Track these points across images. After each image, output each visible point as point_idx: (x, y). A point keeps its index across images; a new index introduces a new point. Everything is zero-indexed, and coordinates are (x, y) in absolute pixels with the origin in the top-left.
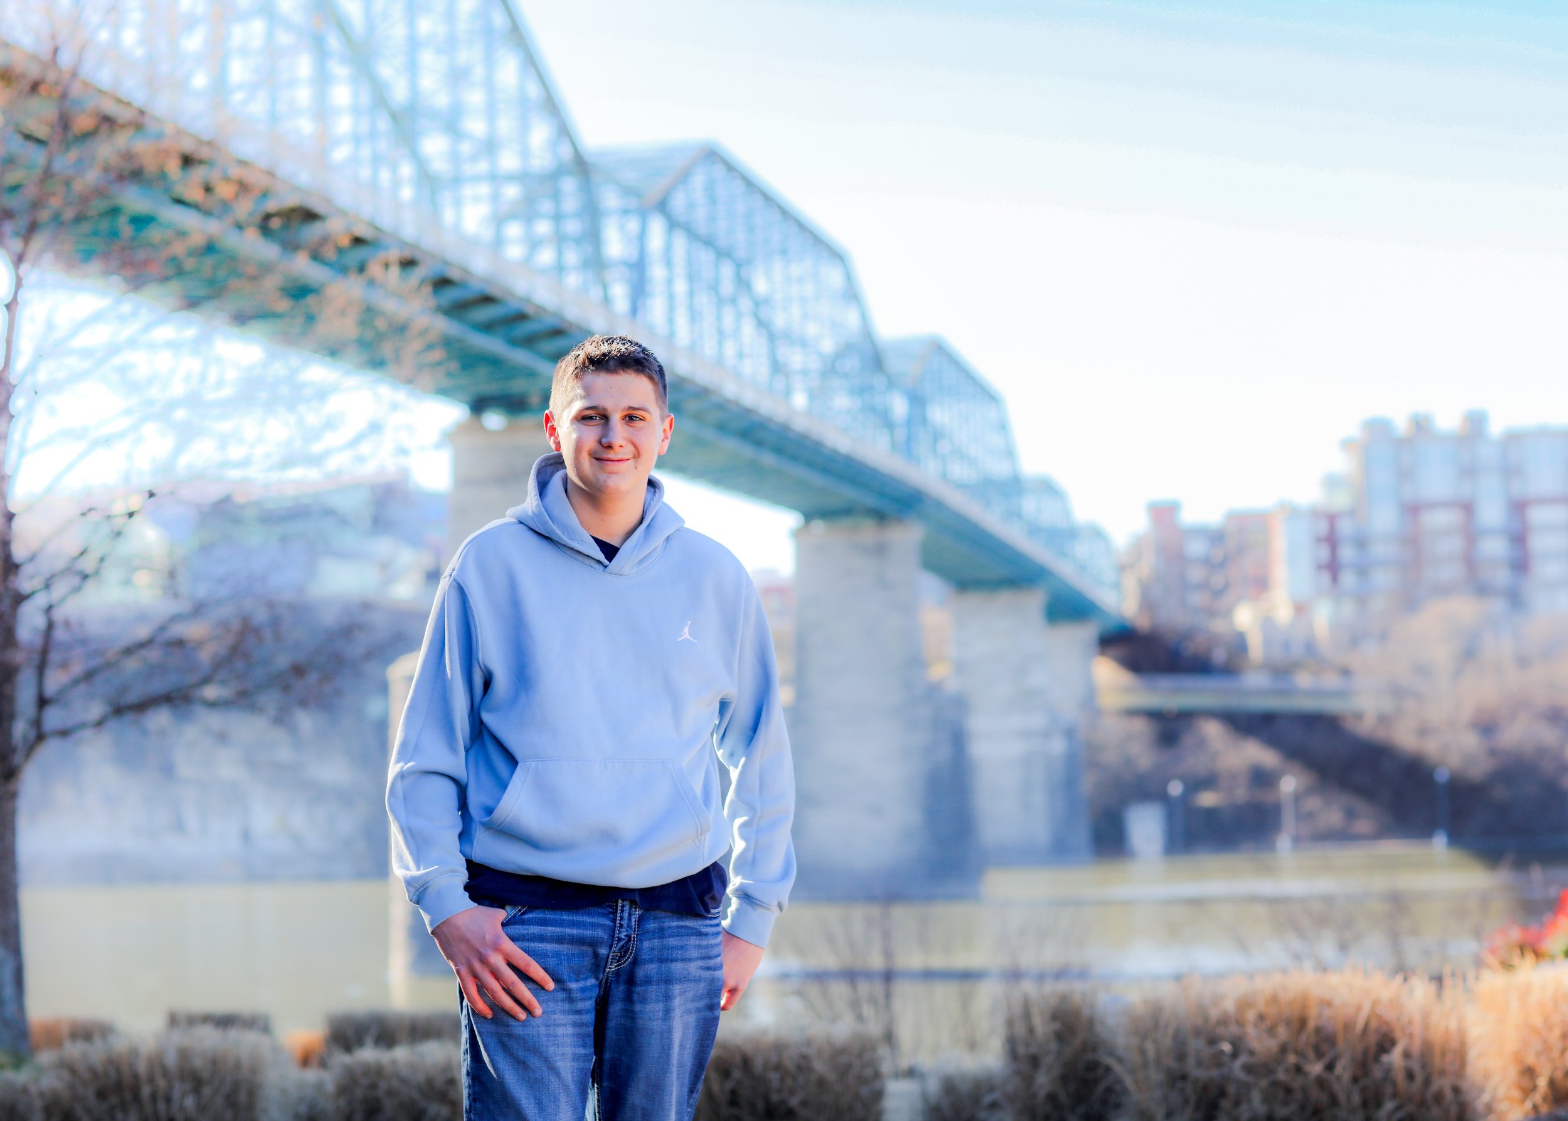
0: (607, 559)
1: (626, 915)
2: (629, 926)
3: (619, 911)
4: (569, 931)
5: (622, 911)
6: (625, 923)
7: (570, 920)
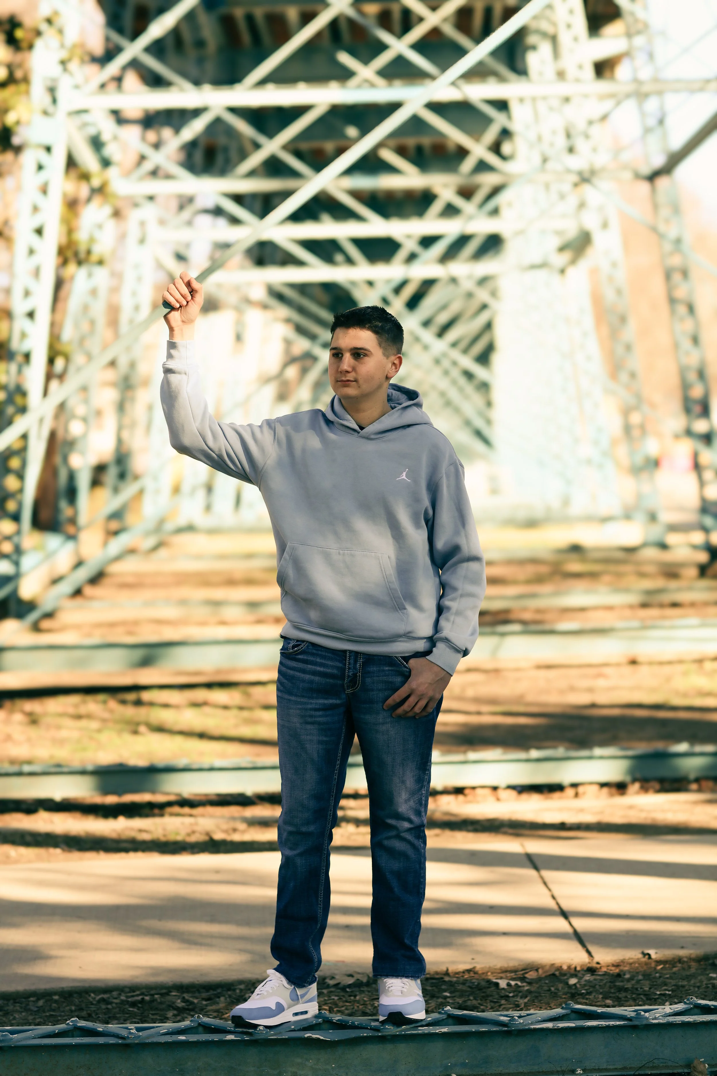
0: (360, 429)
1: (352, 661)
2: (355, 668)
3: (347, 659)
4: (318, 669)
5: (350, 659)
6: (352, 666)
7: (320, 663)
